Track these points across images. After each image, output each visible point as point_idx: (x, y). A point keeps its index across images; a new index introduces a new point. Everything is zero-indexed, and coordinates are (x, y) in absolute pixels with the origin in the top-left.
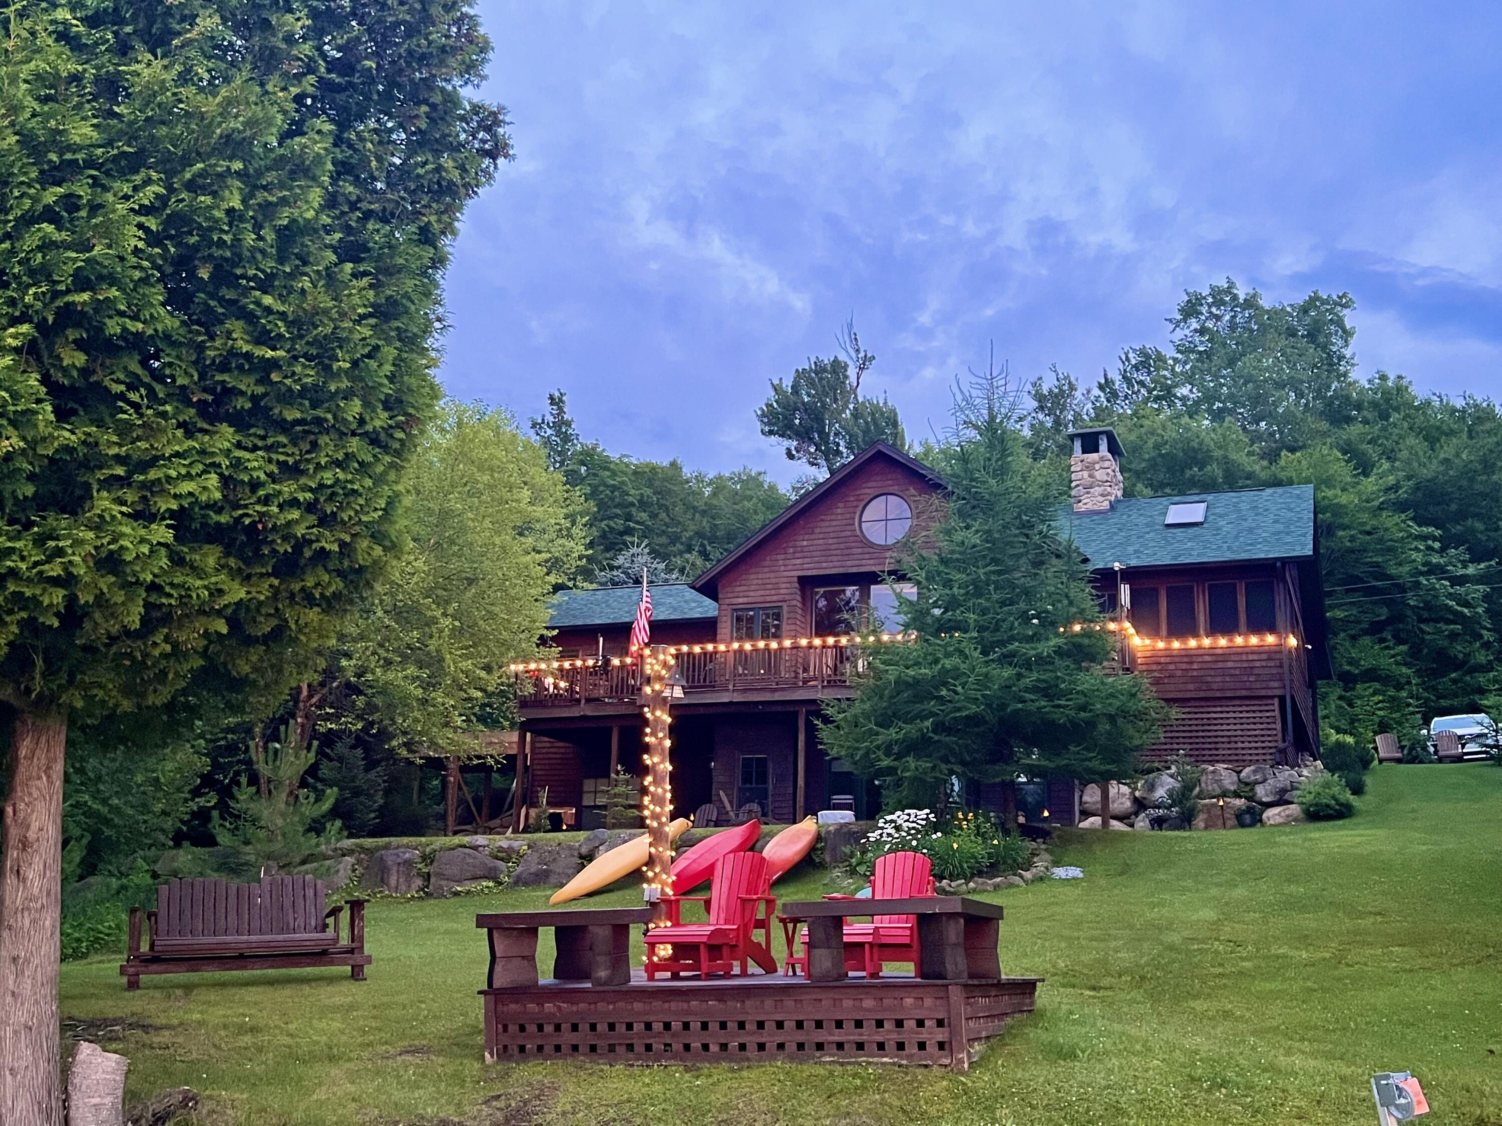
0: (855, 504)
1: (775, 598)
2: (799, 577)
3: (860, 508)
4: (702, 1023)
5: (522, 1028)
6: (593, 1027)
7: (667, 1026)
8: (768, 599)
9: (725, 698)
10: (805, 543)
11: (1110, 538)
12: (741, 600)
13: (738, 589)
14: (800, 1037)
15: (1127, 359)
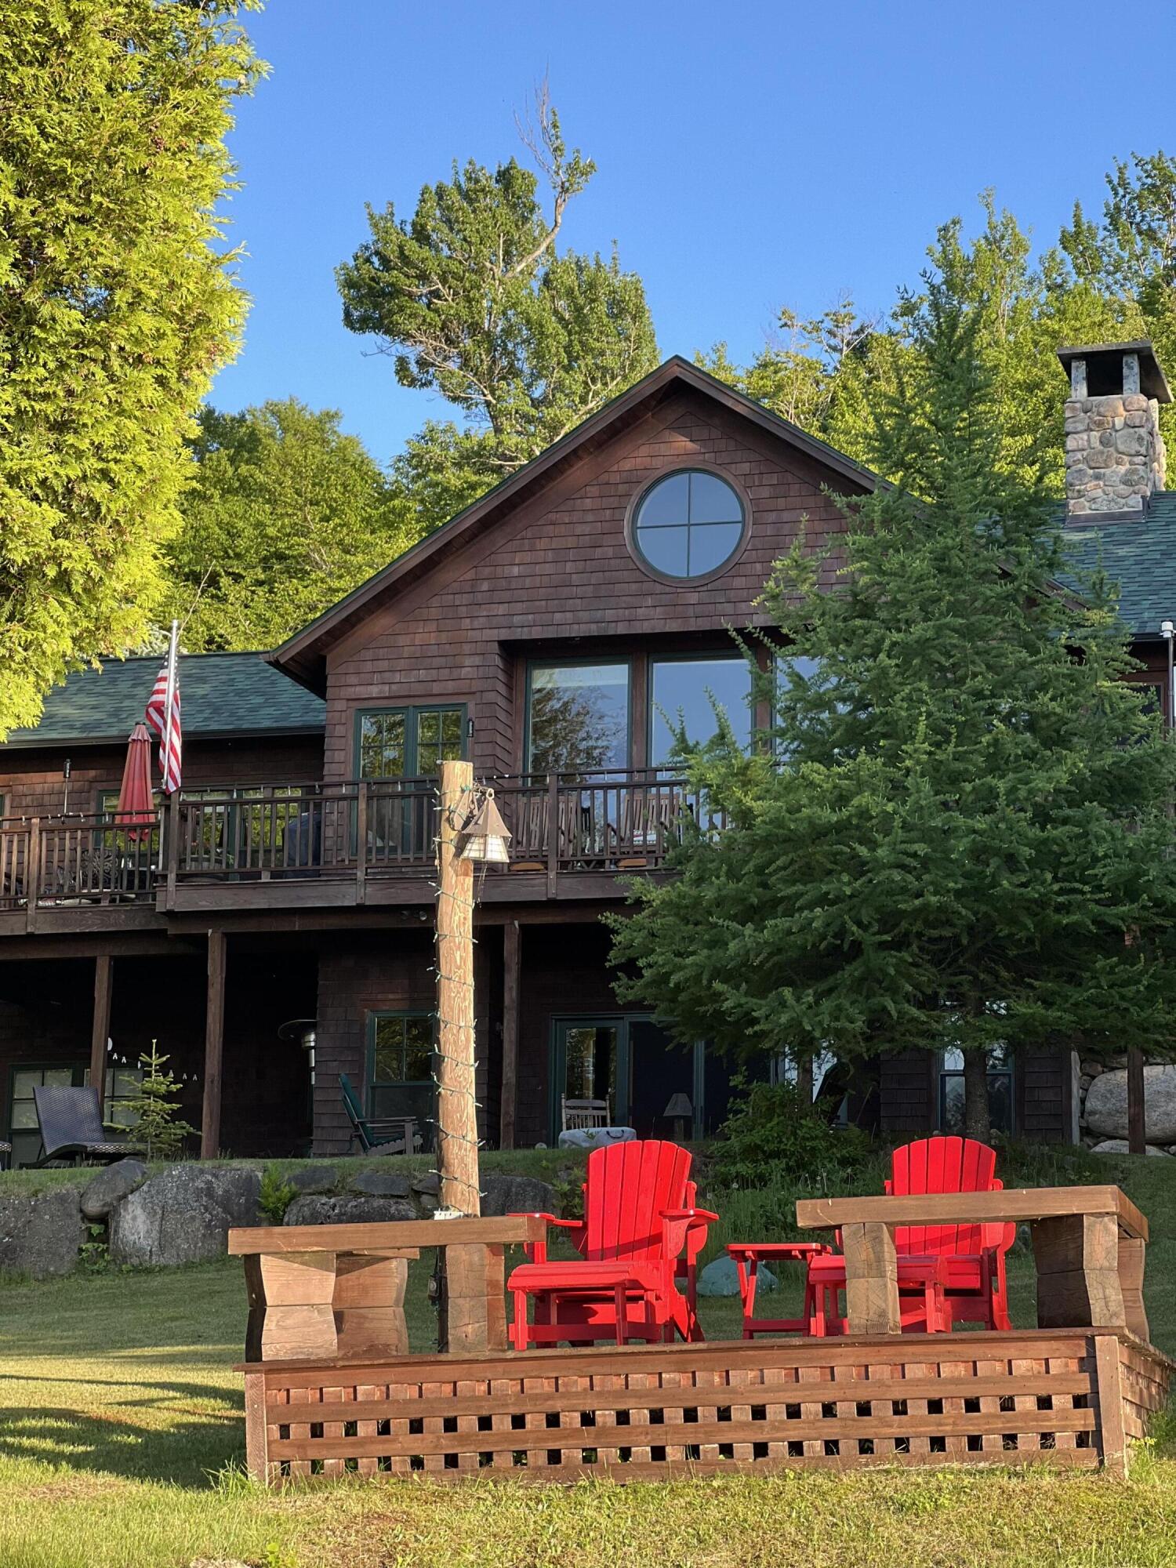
0: (622, 488)
1: (451, 686)
2: (503, 644)
3: (634, 500)
4: (652, 1412)
5: (317, 1431)
6: (451, 1425)
7: (588, 1419)
8: (436, 688)
9: (349, 895)
10: (516, 571)
11: (1147, 572)
12: (374, 691)
13: (369, 666)
14: (831, 1429)
15: (1124, 184)
